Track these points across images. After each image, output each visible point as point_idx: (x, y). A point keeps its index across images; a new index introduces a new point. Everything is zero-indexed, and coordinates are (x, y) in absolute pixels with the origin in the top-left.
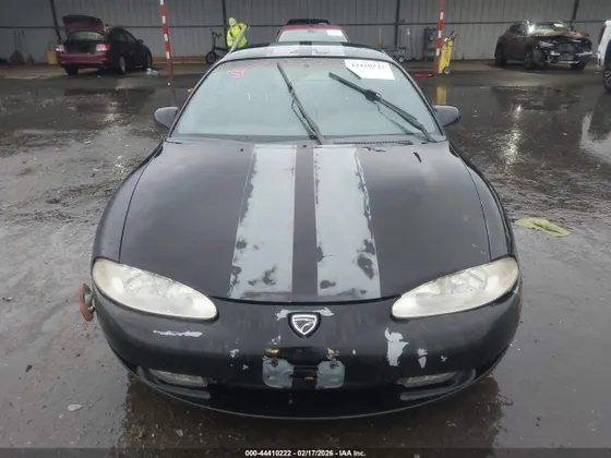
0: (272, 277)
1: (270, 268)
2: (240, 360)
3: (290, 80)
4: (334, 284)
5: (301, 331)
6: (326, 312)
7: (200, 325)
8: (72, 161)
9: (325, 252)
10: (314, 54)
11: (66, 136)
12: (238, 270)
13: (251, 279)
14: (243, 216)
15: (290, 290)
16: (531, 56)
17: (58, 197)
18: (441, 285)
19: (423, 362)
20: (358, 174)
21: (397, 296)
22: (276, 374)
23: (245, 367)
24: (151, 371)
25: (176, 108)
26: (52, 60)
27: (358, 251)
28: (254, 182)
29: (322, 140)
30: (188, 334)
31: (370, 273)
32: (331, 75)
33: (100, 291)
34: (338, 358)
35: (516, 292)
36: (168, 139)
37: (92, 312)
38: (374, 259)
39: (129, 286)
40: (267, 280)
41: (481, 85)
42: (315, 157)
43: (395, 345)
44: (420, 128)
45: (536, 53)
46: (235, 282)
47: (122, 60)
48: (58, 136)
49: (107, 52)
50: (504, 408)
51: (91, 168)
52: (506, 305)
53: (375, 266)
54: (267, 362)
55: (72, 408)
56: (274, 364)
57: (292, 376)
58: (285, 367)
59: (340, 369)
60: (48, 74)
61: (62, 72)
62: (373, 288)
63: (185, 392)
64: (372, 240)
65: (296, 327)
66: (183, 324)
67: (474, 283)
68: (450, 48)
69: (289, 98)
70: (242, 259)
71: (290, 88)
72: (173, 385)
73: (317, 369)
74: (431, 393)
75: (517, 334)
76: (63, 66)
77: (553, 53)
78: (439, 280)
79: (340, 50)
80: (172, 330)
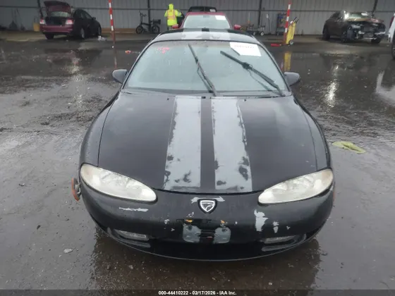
0: (188, 178)
1: (187, 173)
2: (169, 226)
3: (196, 55)
4: (225, 183)
5: (205, 210)
6: (220, 199)
7: (147, 205)
8: (54, 98)
9: (219, 164)
10: (211, 38)
11: (49, 80)
12: (169, 173)
13: (177, 179)
14: (170, 141)
15: (199, 186)
16: (346, 34)
17: (47, 121)
18: (287, 184)
19: (276, 229)
20: (239, 116)
21: (262, 191)
22: (190, 234)
23: (173, 230)
24: (116, 230)
25: (126, 70)
26: (37, 29)
27: (239, 164)
28: (176, 119)
29: (216, 93)
30: (139, 210)
31: (246, 177)
32: (222, 52)
33: (85, 183)
34: (227, 226)
35: (331, 189)
36: (122, 90)
37: (79, 195)
38: (248, 169)
39: (102, 181)
40: (185, 179)
41: (314, 52)
42: (212, 105)
43: (260, 220)
44: (276, 87)
45: (349, 32)
46: (167, 180)
47: (82, 31)
48: (44, 81)
49: (72, 25)
50: (322, 257)
51: (67, 102)
52: (325, 197)
53: (249, 173)
54: (185, 227)
55: (66, 251)
56: (190, 228)
57: (200, 236)
58: (196, 230)
59: (228, 232)
60: (35, 38)
61: (43, 37)
62: (247, 186)
63: (135, 243)
64: (247, 157)
65: (202, 207)
66: (137, 204)
67: (306, 184)
68: (294, 28)
69: (196, 66)
70: (171, 167)
71: (197, 61)
72: (128, 239)
73: (215, 232)
74: (279, 248)
75: (332, 213)
76: (44, 33)
77: (360, 33)
78: (287, 182)
79: (227, 36)
80: (130, 208)
